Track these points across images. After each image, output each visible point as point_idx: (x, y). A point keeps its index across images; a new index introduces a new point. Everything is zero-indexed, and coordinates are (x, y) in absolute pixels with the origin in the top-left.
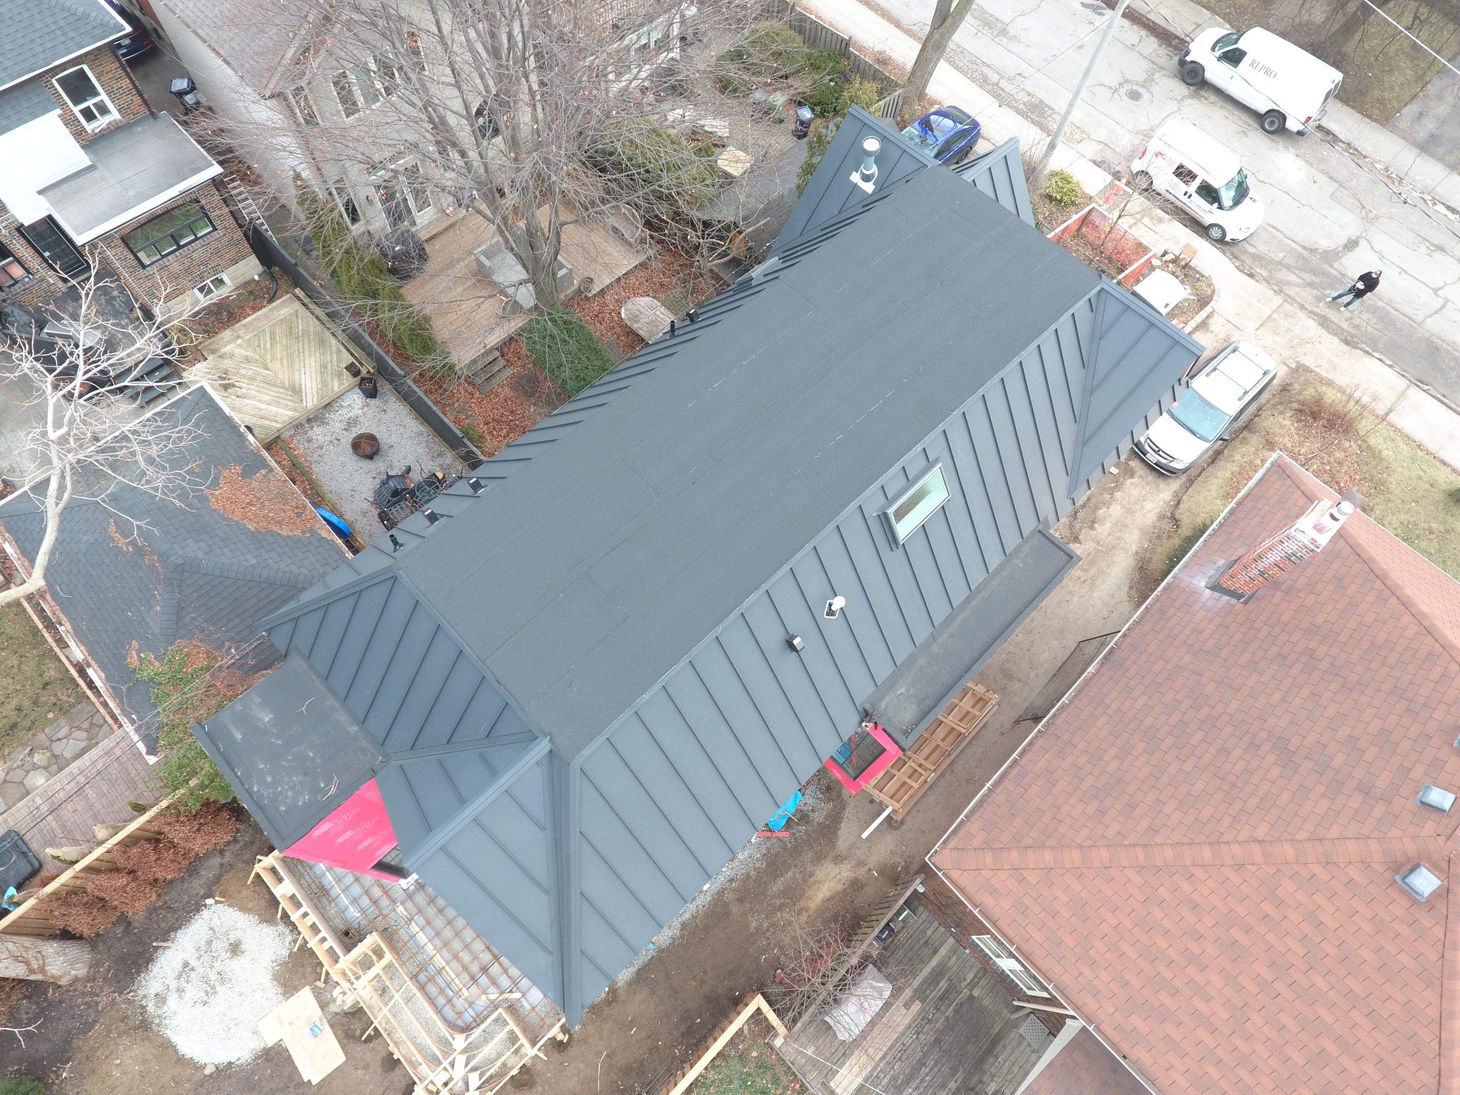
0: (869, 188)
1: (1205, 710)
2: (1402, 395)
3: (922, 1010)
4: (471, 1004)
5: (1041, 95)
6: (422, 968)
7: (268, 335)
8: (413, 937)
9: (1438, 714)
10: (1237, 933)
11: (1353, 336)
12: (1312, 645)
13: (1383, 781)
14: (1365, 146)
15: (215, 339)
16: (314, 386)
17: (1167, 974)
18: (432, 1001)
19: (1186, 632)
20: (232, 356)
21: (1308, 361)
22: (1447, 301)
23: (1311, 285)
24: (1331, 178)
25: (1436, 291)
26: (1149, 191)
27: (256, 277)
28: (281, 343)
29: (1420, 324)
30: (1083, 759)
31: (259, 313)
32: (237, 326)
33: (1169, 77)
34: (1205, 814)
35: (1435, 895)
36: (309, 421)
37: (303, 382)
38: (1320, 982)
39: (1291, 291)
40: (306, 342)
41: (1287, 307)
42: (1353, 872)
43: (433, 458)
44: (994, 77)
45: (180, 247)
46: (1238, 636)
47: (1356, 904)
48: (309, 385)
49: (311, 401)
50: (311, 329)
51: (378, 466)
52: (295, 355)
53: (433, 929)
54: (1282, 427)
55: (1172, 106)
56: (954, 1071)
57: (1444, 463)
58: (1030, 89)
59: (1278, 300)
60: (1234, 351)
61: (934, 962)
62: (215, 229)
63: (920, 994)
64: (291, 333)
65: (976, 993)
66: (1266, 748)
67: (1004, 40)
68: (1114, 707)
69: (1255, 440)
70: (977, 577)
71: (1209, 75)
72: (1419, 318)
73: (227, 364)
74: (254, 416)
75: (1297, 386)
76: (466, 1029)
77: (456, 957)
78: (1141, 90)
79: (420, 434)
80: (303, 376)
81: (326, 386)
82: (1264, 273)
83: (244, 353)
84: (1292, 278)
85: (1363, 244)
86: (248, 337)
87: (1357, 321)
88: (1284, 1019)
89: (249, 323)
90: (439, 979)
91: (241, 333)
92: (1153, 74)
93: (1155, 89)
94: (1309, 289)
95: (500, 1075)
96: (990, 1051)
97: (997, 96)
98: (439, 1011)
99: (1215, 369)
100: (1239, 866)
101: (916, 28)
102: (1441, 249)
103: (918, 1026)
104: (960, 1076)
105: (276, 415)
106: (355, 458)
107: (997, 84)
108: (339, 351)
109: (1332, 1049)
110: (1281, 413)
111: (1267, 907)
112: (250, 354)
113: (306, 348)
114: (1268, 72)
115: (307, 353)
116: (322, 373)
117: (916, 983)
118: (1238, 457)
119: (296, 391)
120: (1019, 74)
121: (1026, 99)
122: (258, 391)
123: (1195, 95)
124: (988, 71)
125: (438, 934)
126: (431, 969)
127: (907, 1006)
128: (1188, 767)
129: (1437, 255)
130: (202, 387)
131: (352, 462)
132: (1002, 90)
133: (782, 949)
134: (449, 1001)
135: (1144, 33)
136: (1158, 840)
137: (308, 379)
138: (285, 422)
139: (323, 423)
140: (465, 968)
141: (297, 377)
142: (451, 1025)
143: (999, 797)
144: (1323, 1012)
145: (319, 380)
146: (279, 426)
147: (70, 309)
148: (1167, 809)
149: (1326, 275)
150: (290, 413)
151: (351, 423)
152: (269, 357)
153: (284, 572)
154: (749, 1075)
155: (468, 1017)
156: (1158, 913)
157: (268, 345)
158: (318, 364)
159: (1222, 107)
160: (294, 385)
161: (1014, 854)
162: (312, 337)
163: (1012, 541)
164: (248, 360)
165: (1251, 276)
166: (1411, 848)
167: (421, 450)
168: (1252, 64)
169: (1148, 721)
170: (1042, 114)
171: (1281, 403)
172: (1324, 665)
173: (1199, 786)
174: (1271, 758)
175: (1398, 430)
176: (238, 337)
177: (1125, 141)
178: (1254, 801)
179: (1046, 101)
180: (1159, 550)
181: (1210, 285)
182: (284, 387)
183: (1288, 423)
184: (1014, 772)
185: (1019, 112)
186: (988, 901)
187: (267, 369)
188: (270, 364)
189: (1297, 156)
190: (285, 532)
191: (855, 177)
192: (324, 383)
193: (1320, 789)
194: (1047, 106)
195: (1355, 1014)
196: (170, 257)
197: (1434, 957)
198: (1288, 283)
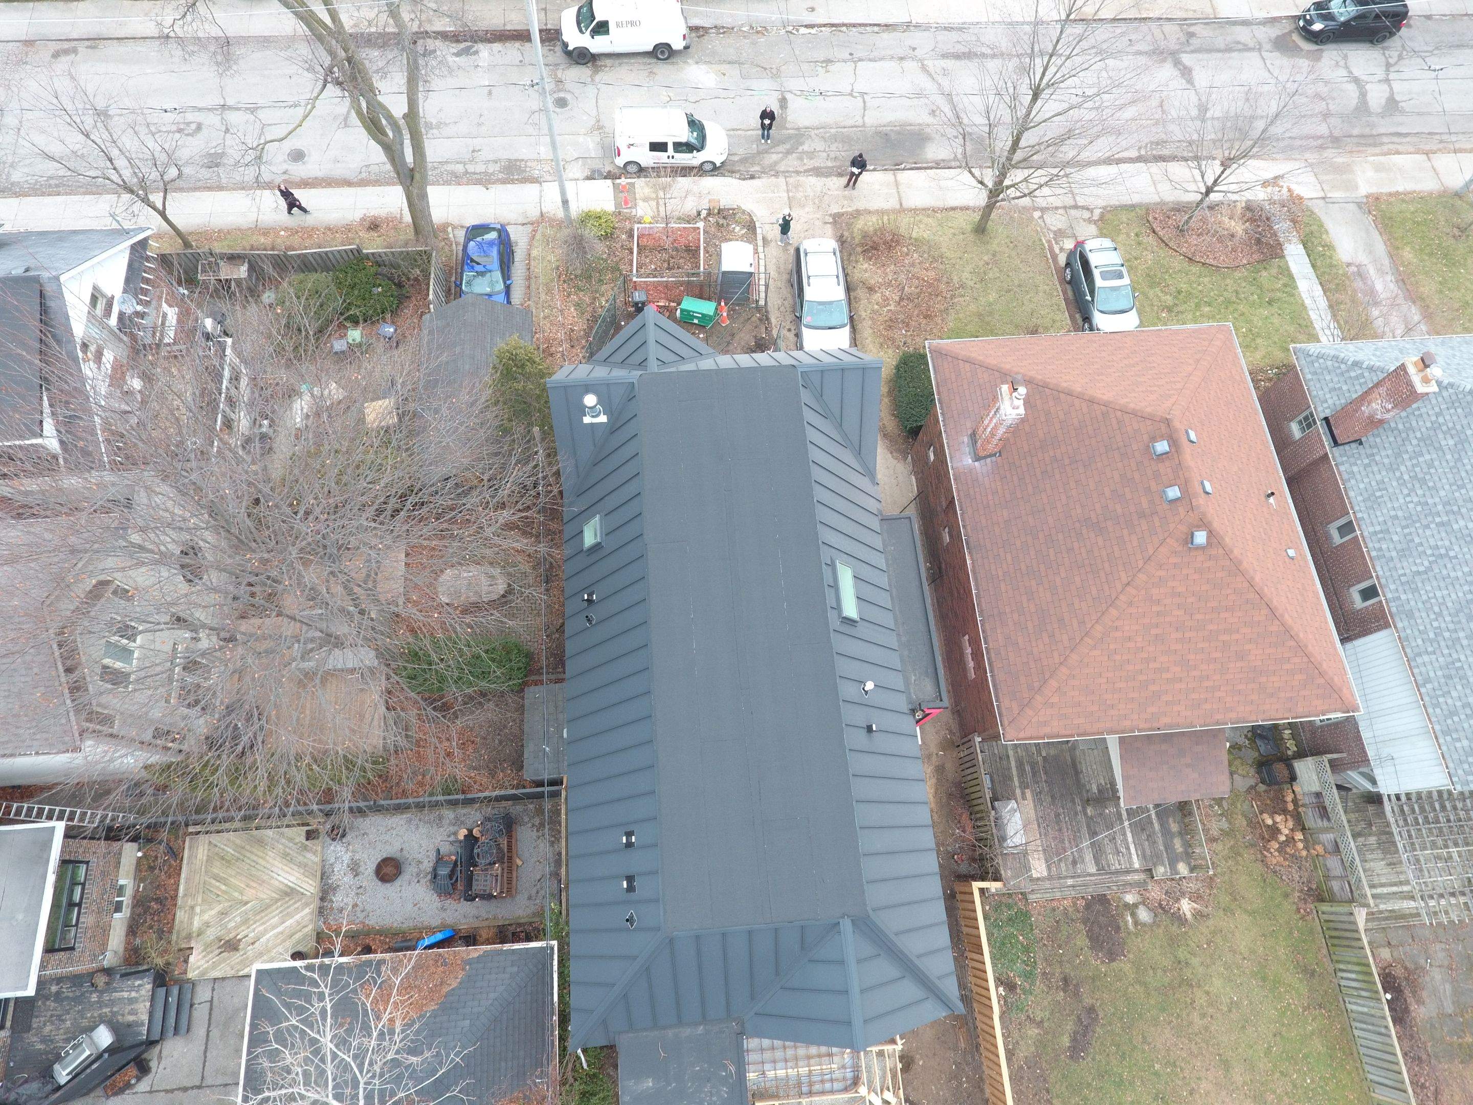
0: (603, 419)
1: (1041, 535)
2: (897, 184)
3: (1032, 791)
4: (844, 1067)
5: (505, 155)
6: (799, 1084)
7: (214, 882)
8: (776, 1078)
9: (1135, 447)
10: (1154, 631)
11: (840, 167)
12: (1052, 454)
13: (1145, 505)
14: (727, 21)
15: (176, 928)
16: (298, 875)
17: (1145, 678)
18: (823, 1093)
19: (990, 497)
20: (207, 925)
21: (835, 209)
22: (863, 94)
23: (788, 152)
24: (729, 63)
25: (851, 95)
26: (641, 171)
27: (140, 854)
28: (231, 876)
29: (864, 126)
30: (1016, 616)
31: (183, 876)
32: (179, 902)
33: (568, 68)
34: (1094, 592)
35: (1208, 538)
36: (322, 899)
37: (286, 882)
38: (1198, 617)
39: (782, 167)
40: (248, 854)
41: (791, 180)
42: (1173, 560)
43: (440, 826)
44: (460, 168)
45: (79, 905)
46: (1015, 478)
47: (1185, 572)
48: (292, 879)
49: (310, 887)
50: (238, 841)
51: (409, 872)
52: (254, 872)
53: (780, 1061)
54: (866, 271)
55: (591, 90)
56: (1073, 801)
57: (953, 209)
58: (491, 157)
59: (781, 180)
60: (806, 254)
61: (1013, 764)
62: (87, 863)
63: (1024, 786)
64: (228, 862)
65: (1044, 754)
66: (1084, 531)
67: (435, 131)
68: (1000, 574)
69: (861, 293)
70: (883, 581)
71: (593, 50)
72: (860, 123)
73: (211, 934)
74: (284, 941)
75: (846, 234)
76: (856, 1082)
77: (809, 1057)
78: (562, 95)
79: (409, 821)
80: (280, 878)
81: (306, 865)
82: (757, 168)
83: (213, 912)
84: (775, 157)
85: (788, 96)
86: (200, 900)
87: (832, 155)
88: (1200, 645)
89: (186, 890)
90: (814, 1079)
91: (190, 902)
92: (556, 75)
93: (568, 86)
94: (790, 157)
95: (894, 1076)
96: (1077, 773)
97: (478, 182)
98: (832, 1092)
99: (809, 277)
100: (1130, 604)
101: (364, 175)
102: (828, 61)
103: (1038, 801)
104: (1077, 800)
105: (298, 923)
106: (388, 885)
107: (467, 172)
108: (282, 834)
109: (1226, 637)
110: (857, 262)
111: (1155, 608)
112: (219, 908)
113: (255, 858)
114: (632, 23)
115: (260, 861)
116: (291, 861)
117: (1017, 783)
118: (863, 314)
119: (289, 893)
120: (473, 151)
121: (497, 167)
122: (263, 923)
123: (597, 70)
124: (450, 167)
125: (786, 1061)
126: (804, 1080)
127: (1024, 798)
128: (1063, 575)
129: (830, 68)
130: (258, 971)
131: (390, 890)
132: (475, 173)
133: (943, 845)
134: (832, 1080)
135: (517, 44)
136: (1089, 626)
137: (287, 876)
138: (311, 920)
139: (335, 889)
140: (820, 1056)
141: (277, 883)
142: (846, 1090)
143: (1000, 676)
144: (1211, 627)
145: (295, 868)
146: (310, 927)
147: (35, 1039)
148: (1077, 607)
149: (790, 137)
150: (307, 910)
151: (355, 868)
152: (236, 894)
153: (492, 1005)
154: (996, 920)
155: (849, 1075)
156: (1118, 657)
157: (223, 887)
158: (278, 859)
159: (620, 64)
160: (281, 890)
161: (1038, 697)
162: (248, 847)
163: (878, 542)
164: (223, 913)
165: (752, 177)
166: (1183, 528)
167: (423, 830)
168: (618, 26)
169: (1023, 567)
170: (520, 170)
171: (850, 254)
172: (1067, 461)
173: (1077, 579)
174: (1092, 535)
175: (915, 210)
176: (192, 908)
177: (591, 145)
178: (1107, 565)
179: (513, 157)
180: (882, 414)
181: (744, 212)
182: (277, 901)
183: (866, 265)
184: (993, 655)
185: (504, 182)
186: (1047, 730)
187: (246, 903)
188: (245, 898)
189: (697, 63)
190: (454, 984)
191: (587, 420)
192: (303, 866)
193: (1125, 532)
194: (516, 160)
195: (1222, 615)
196: (81, 920)
197: (1228, 563)
198: (776, 163)
